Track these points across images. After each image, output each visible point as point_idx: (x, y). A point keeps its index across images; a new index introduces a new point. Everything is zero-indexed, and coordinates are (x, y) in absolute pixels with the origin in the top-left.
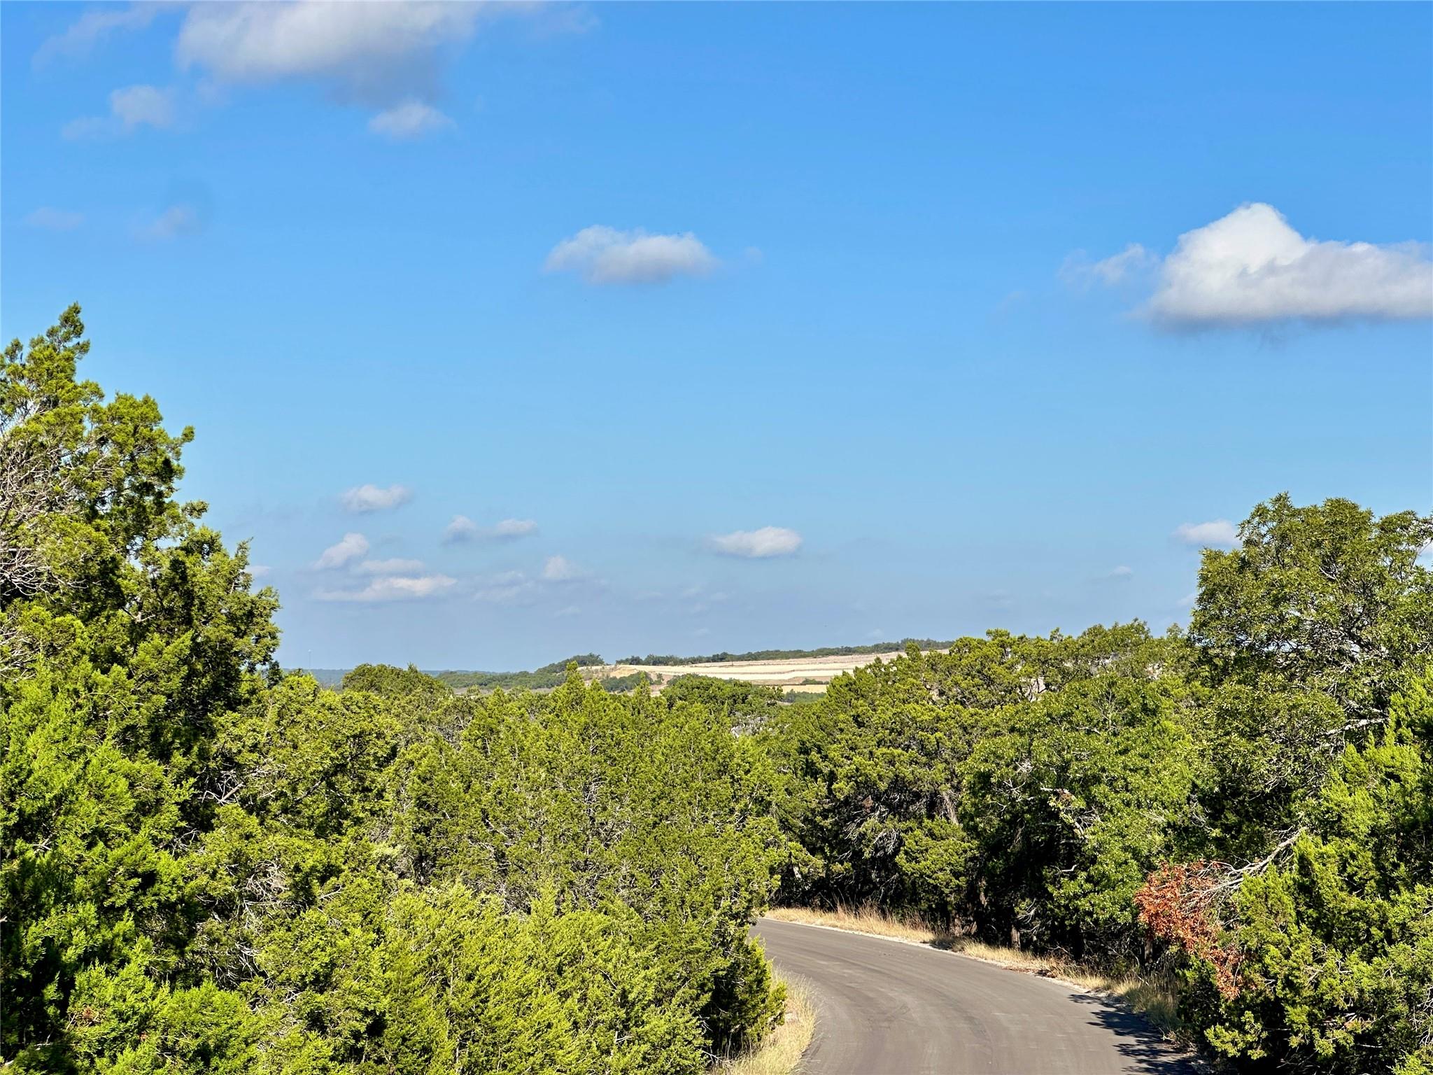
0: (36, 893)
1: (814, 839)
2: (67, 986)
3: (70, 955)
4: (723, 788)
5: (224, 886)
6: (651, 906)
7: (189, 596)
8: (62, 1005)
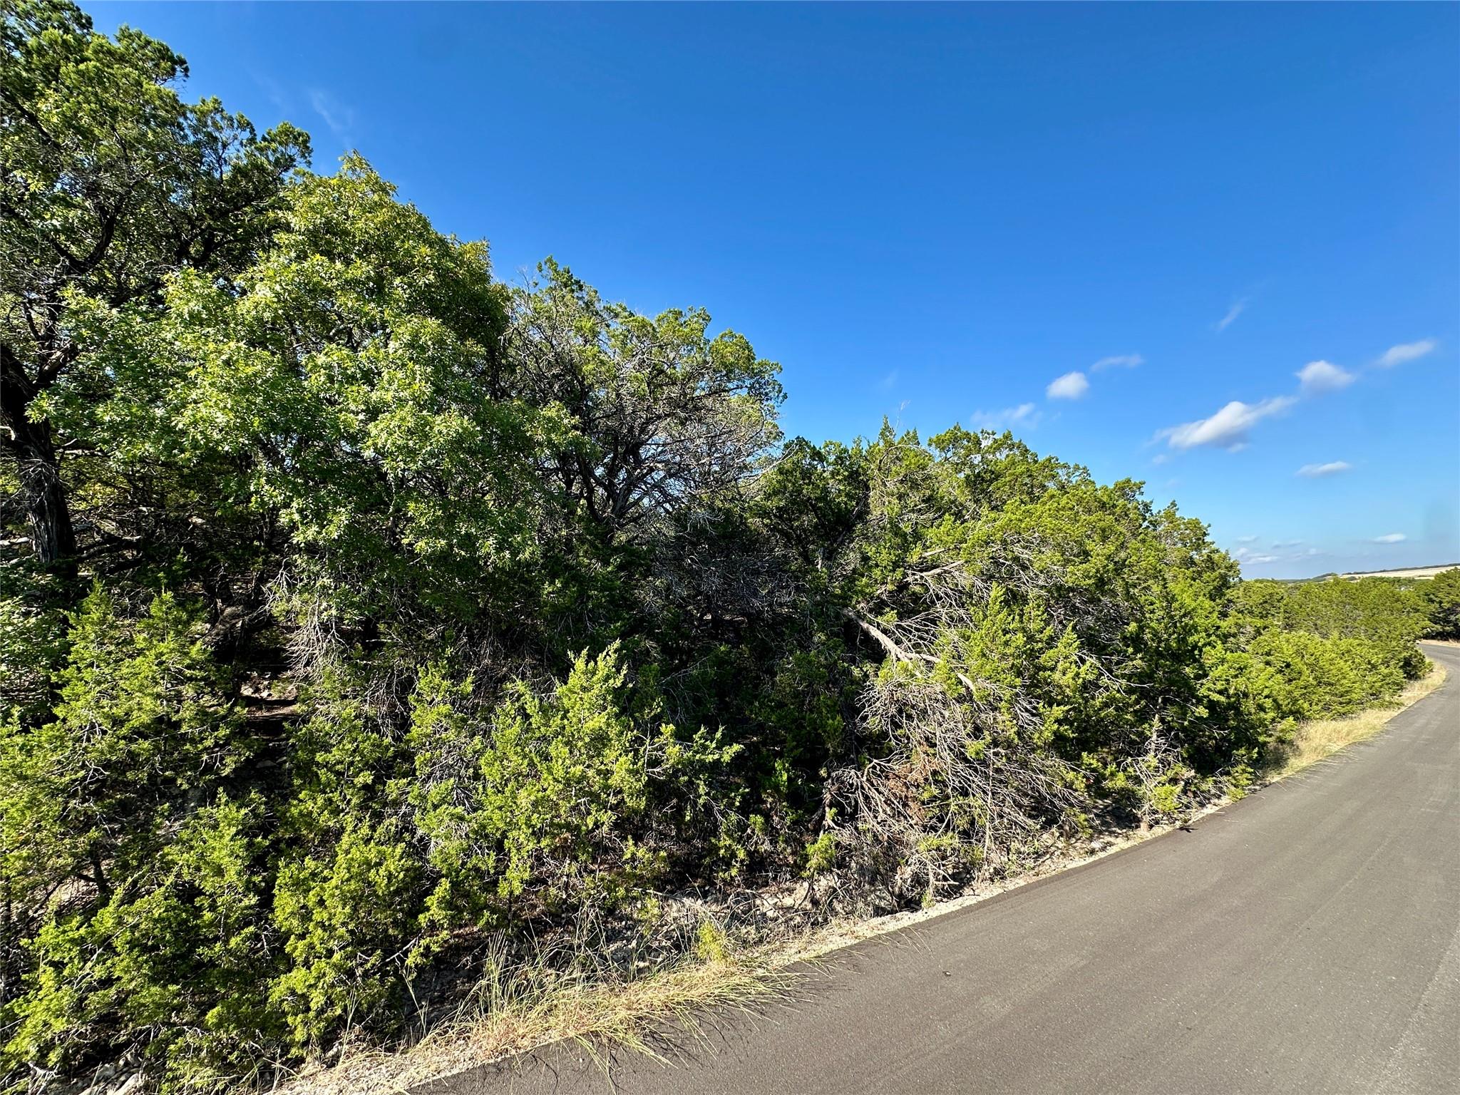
0: (1190, 630)
1: (1435, 620)
2: (1201, 651)
3: (1200, 644)
4: (1399, 605)
5: (1233, 630)
6: (1375, 638)
7: (1213, 563)
8: (1200, 655)
